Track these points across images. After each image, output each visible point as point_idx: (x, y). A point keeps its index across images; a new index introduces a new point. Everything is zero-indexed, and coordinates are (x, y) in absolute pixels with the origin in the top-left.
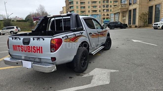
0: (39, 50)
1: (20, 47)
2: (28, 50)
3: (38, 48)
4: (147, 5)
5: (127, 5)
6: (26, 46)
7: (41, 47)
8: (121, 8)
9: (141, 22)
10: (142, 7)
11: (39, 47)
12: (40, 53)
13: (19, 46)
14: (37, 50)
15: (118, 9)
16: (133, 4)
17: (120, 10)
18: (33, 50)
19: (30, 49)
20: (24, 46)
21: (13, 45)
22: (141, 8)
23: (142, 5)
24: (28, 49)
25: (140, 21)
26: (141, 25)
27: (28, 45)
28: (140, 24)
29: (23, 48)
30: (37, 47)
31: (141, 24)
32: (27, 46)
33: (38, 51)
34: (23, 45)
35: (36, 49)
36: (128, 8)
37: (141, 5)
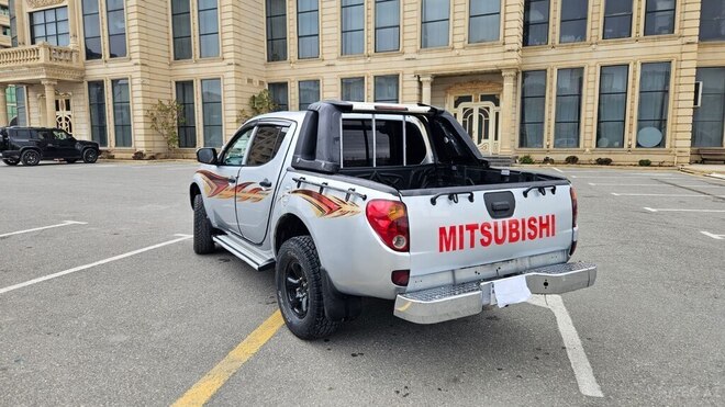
0: (546, 225)
1: (478, 232)
2: (511, 235)
3: (544, 222)
4: (168, 72)
5: (77, 56)
6: (504, 222)
7: (553, 216)
8: (52, 66)
9: (156, 138)
10: (153, 76)
11: (547, 217)
12: (548, 235)
13: (472, 228)
14: (542, 226)
15: (29, 67)
16: (108, 55)
17: (47, 74)
18: (528, 230)
19: (520, 229)
20: (496, 224)
21: (442, 230)
22: (147, 82)
23: (153, 70)
24: (511, 231)
25: (150, 132)
26: (158, 150)
27: (511, 215)
28: (151, 144)
29: (492, 231)
30: (541, 218)
31: (157, 144)
32: (507, 220)
33: (544, 230)
34: (491, 221)
35: (537, 225)
36: (83, 71)
37: (146, 69)
